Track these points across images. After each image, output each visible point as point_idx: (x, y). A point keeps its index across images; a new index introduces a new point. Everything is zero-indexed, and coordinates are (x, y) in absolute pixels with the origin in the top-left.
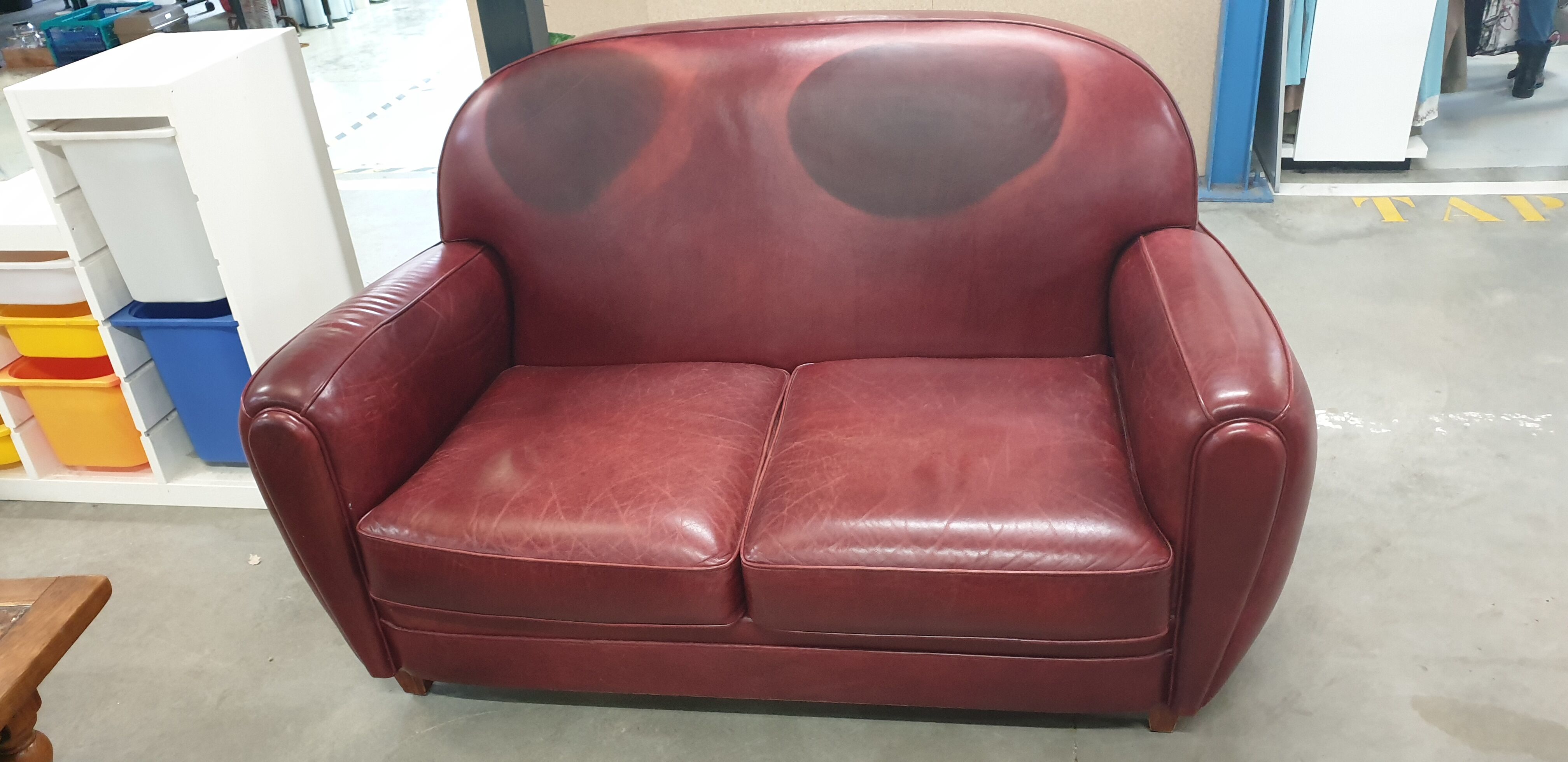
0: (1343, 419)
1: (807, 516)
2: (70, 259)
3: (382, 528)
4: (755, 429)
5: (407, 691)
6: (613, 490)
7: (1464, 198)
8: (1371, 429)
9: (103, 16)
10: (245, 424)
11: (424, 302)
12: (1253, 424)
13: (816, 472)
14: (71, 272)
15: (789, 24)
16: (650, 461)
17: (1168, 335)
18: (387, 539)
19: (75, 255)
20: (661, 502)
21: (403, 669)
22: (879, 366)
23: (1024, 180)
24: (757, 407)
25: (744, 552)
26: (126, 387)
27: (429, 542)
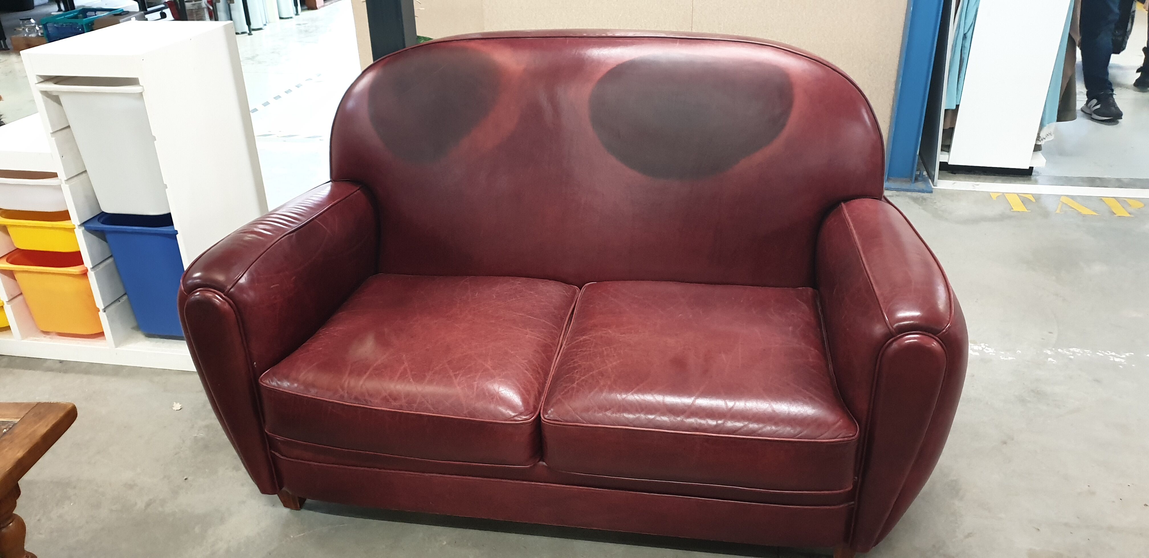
0: (981, 349)
1: (591, 388)
2: (58, 178)
3: (277, 381)
4: (554, 326)
5: (286, 506)
6: (449, 363)
7: (1073, 197)
8: (1000, 357)
9: (86, 17)
10: (183, 299)
11: (317, 221)
12: (923, 336)
13: (598, 358)
14: (59, 188)
15: (594, 36)
16: (477, 344)
17: (862, 270)
18: (281, 390)
19: (62, 176)
20: (485, 373)
21: (284, 489)
22: (646, 286)
23: (759, 157)
24: (555, 311)
25: (543, 412)
26: (91, 274)
27: (312, 394)
